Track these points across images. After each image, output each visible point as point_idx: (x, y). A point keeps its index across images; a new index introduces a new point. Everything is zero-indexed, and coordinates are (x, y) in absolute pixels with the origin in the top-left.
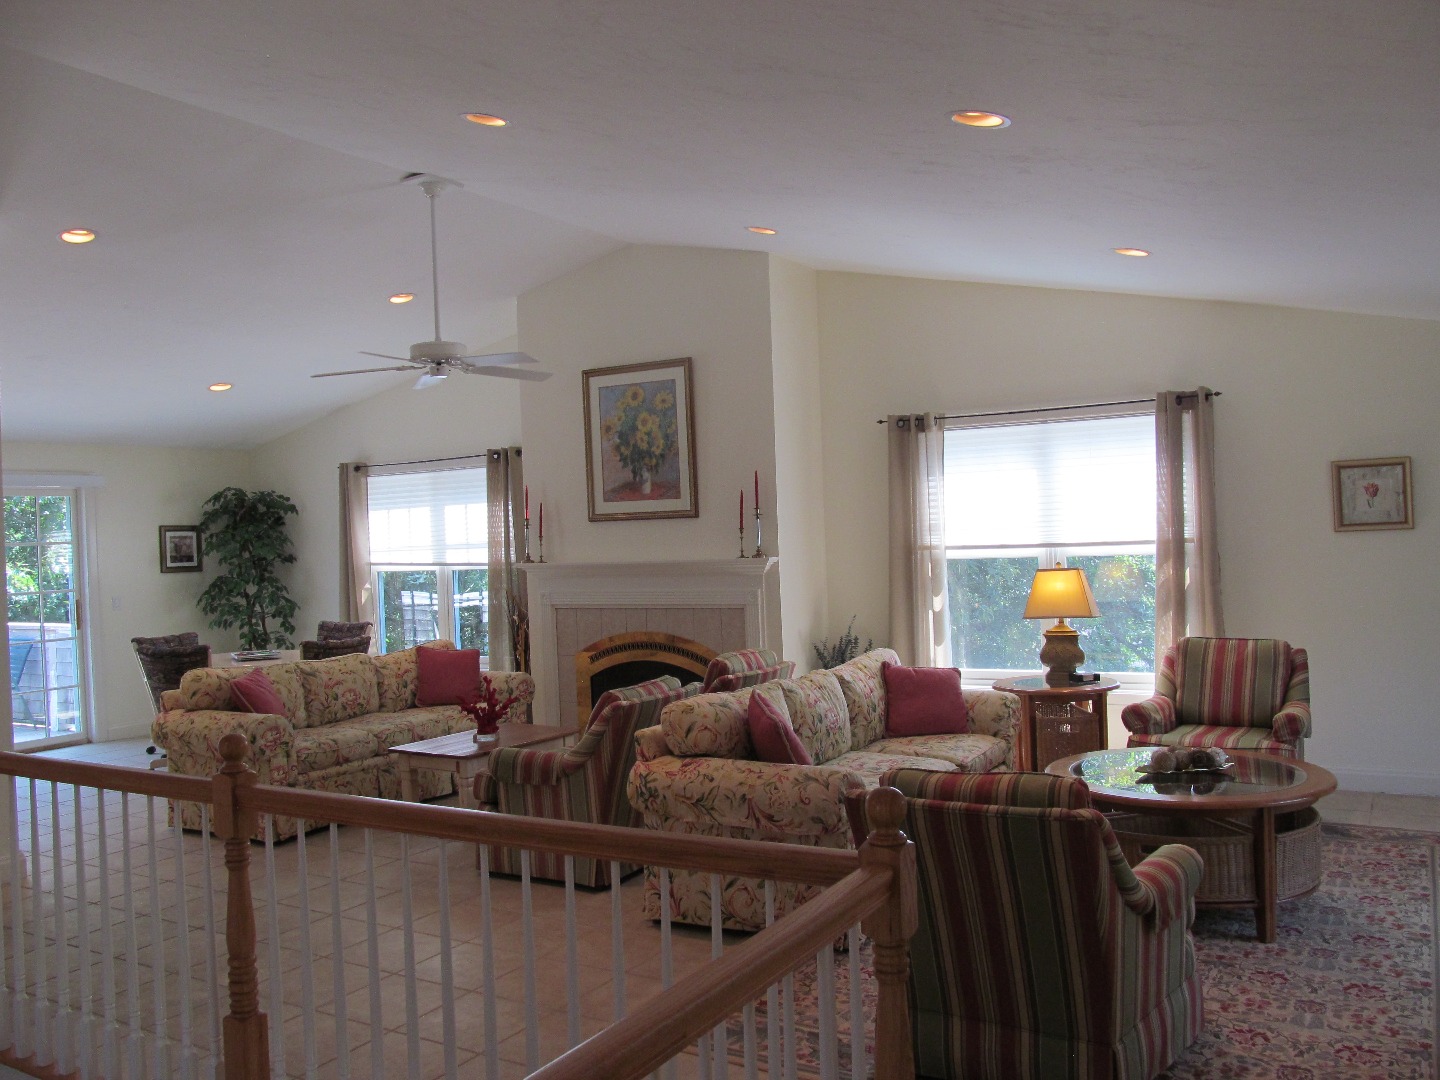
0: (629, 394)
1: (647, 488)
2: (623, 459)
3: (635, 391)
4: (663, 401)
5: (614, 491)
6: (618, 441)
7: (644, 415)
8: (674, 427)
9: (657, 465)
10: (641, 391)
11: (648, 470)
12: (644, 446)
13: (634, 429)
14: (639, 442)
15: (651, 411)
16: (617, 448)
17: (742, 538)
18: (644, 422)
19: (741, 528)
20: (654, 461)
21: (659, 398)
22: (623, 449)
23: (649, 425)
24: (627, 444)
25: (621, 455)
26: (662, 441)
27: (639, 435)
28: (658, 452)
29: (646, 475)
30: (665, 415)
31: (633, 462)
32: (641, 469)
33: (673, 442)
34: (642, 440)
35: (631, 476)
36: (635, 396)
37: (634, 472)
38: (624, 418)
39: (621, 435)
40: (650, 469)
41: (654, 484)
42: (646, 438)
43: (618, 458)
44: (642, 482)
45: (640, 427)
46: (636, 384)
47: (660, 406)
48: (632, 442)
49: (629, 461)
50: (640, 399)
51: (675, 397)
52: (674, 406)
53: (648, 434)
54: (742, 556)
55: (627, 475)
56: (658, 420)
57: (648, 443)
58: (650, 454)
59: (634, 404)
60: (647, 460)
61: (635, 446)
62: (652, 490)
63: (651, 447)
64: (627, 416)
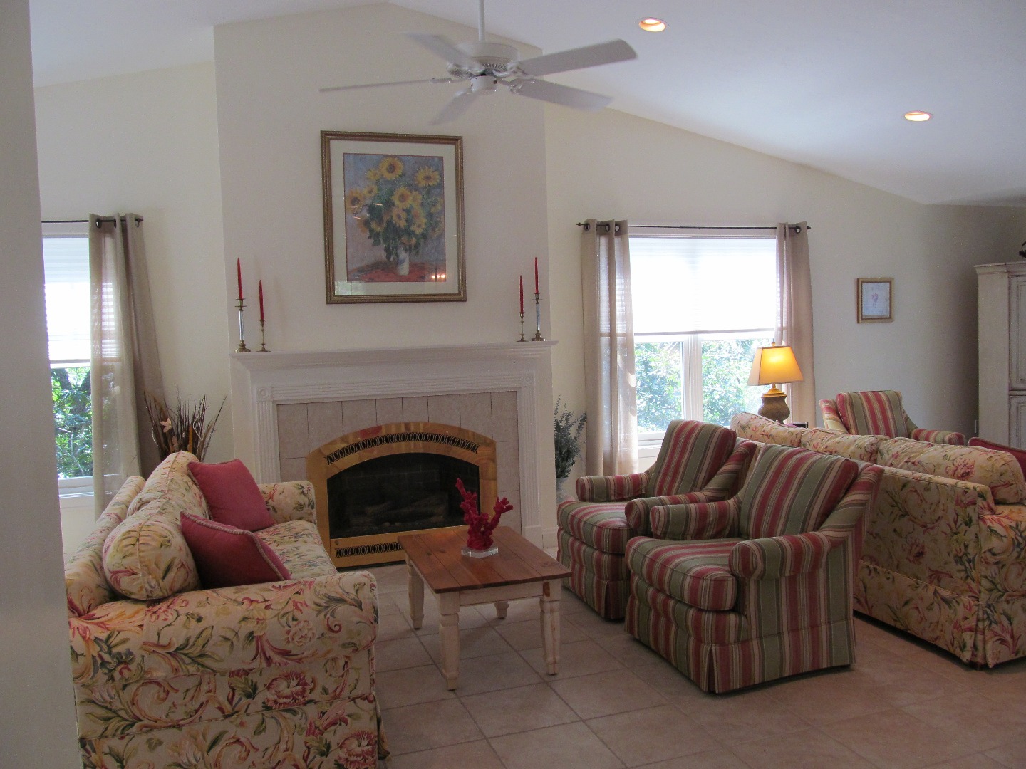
0: (385, 165)
1: (404, 269)
2: (374, 236)
3: (392, 163)
4: (428, 178)
5: (361, 270)
6: (368, 215)
7: (402, 190)
8: (439, 207)
9: (417, 246)
10: (400, 164)
11: (406, 251)
12: (402, 224)
13: (389, 204)
14: (395, 218)
15: (412, 187)
16: (366, 223)
17: (522, 322)
18: (403, 198)
19: (522, 312)
20: (414, 241)
21: (421, 175)
22: (373, 225)
23: (409, 202)
24: (380, 221)
25: (371, 231)
26: (425, 221)
27: (395, 211)
28: (419, 231)
29: (403, 255)
30: (429, 192)
31: (386, 240)
32: (396, 248)
33: (437, 223)
34: (399, 217)
35: (383, 255)
36: (392, 169)
37: (387, 250)
38: (375, 191)
39: (371, 209)
40: (408, 249)
41: (412, 265)
42: (404, 215)
43: (368, 234)
44: (398, 262)
45: (397, 202)
46: (394, 156)
47: (423, 183)
48: (385, 219)
49: (381, 238)
50: (399, 172)
51: (442, 175)
52: (441, 186)
53: (408, 211)
54: (522, 340)
55: (380, 253)
56: (421, 197)
57: (407, 221)
58: (410, 233)
59: (391, 177)
60: (404, 239)
61: (390, 222)
62: (410, 272)
63: (409, 226)
64: (380, 189)
